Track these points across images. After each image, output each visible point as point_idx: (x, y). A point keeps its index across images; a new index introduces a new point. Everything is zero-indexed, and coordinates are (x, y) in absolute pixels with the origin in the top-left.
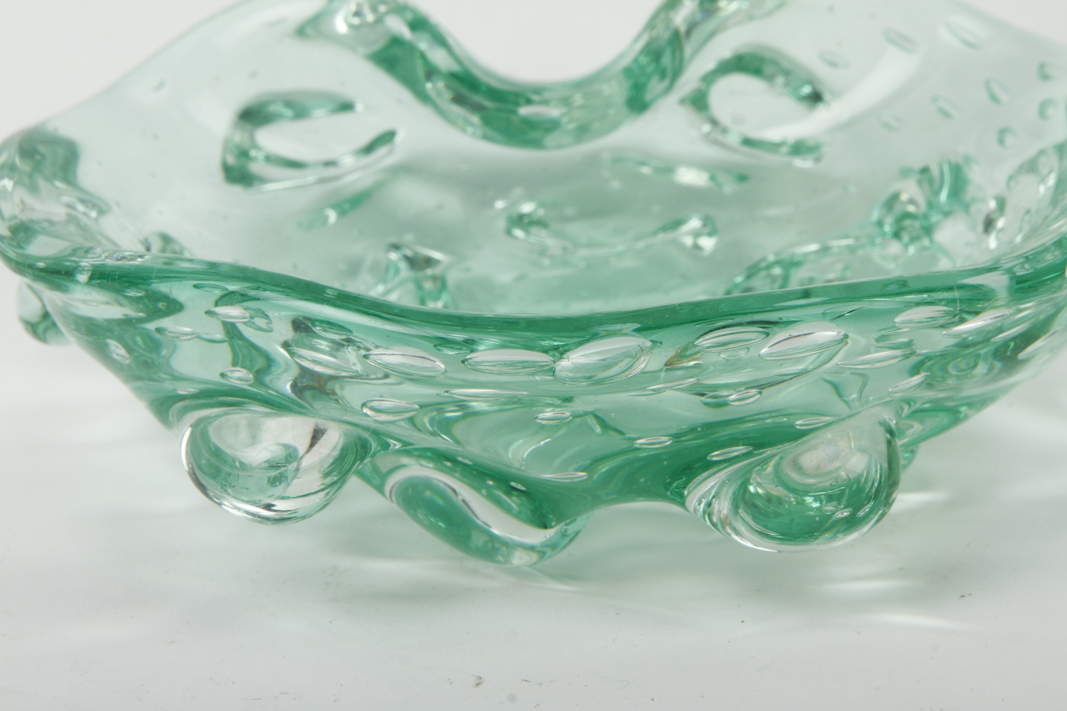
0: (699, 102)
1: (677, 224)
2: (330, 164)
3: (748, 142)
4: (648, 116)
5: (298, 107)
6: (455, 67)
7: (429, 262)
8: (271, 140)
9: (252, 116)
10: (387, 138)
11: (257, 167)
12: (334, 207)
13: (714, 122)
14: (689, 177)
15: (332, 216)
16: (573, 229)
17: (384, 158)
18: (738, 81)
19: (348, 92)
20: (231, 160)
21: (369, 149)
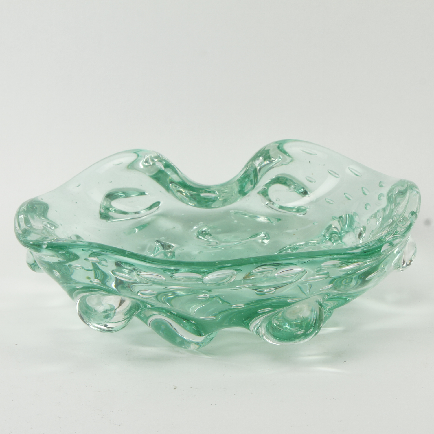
0: (264, 193)
1: (257, 235)
2: (136, 213)
3: (281, 207)
4: (246, 197)
5: (126, 194)
6: (180, 180)
7: (170, 247)
8: (116, 204)
9: (111, 196)
10: (157, 204)
11: (112, 213)
12: (137, 228)
13: (270, 201)
14: (262, 219)
15: (137, 230)
16: (221, 236)
17: (155, 211)
18: (278, 186)
19: (143, 189)
20: (102, 211)
21: (150, 208)
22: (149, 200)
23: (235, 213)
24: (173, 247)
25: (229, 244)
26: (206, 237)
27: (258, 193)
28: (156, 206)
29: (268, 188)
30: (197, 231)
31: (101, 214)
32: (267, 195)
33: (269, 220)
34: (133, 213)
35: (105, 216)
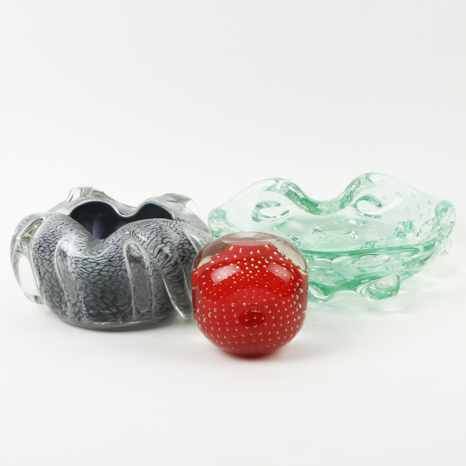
0: (355, 206)
1: (350, 232)
2: (275, 217)
3: (365, 215)
4: (344, 209)
5: (268, 205)
6: (304, 197)
7: (297, 239)
8: (263, 212)
9: (259, 206)
10: (287, 212)
11: (259, 218)
12: (276, 227)
13: (358, 210)
14: (352, 222)
15: (276, 228)
16: (327, 232)
17: (287, 216)
18: (363, 201)
19: (280, 202)
20: (254, 216)
21: (283, 214)
22: (282, 209)
23: (336, 218)
24: (298, 239)
25: (333, 238)
26: (318, 233)
27: (351, 206)
28: (287, 213)
29: (357, 203)
30: (312, 229)
31: (253, 218)
32: (357, 207)
33: (357, 223)
34: (273, 217)
35: (256, 219)
